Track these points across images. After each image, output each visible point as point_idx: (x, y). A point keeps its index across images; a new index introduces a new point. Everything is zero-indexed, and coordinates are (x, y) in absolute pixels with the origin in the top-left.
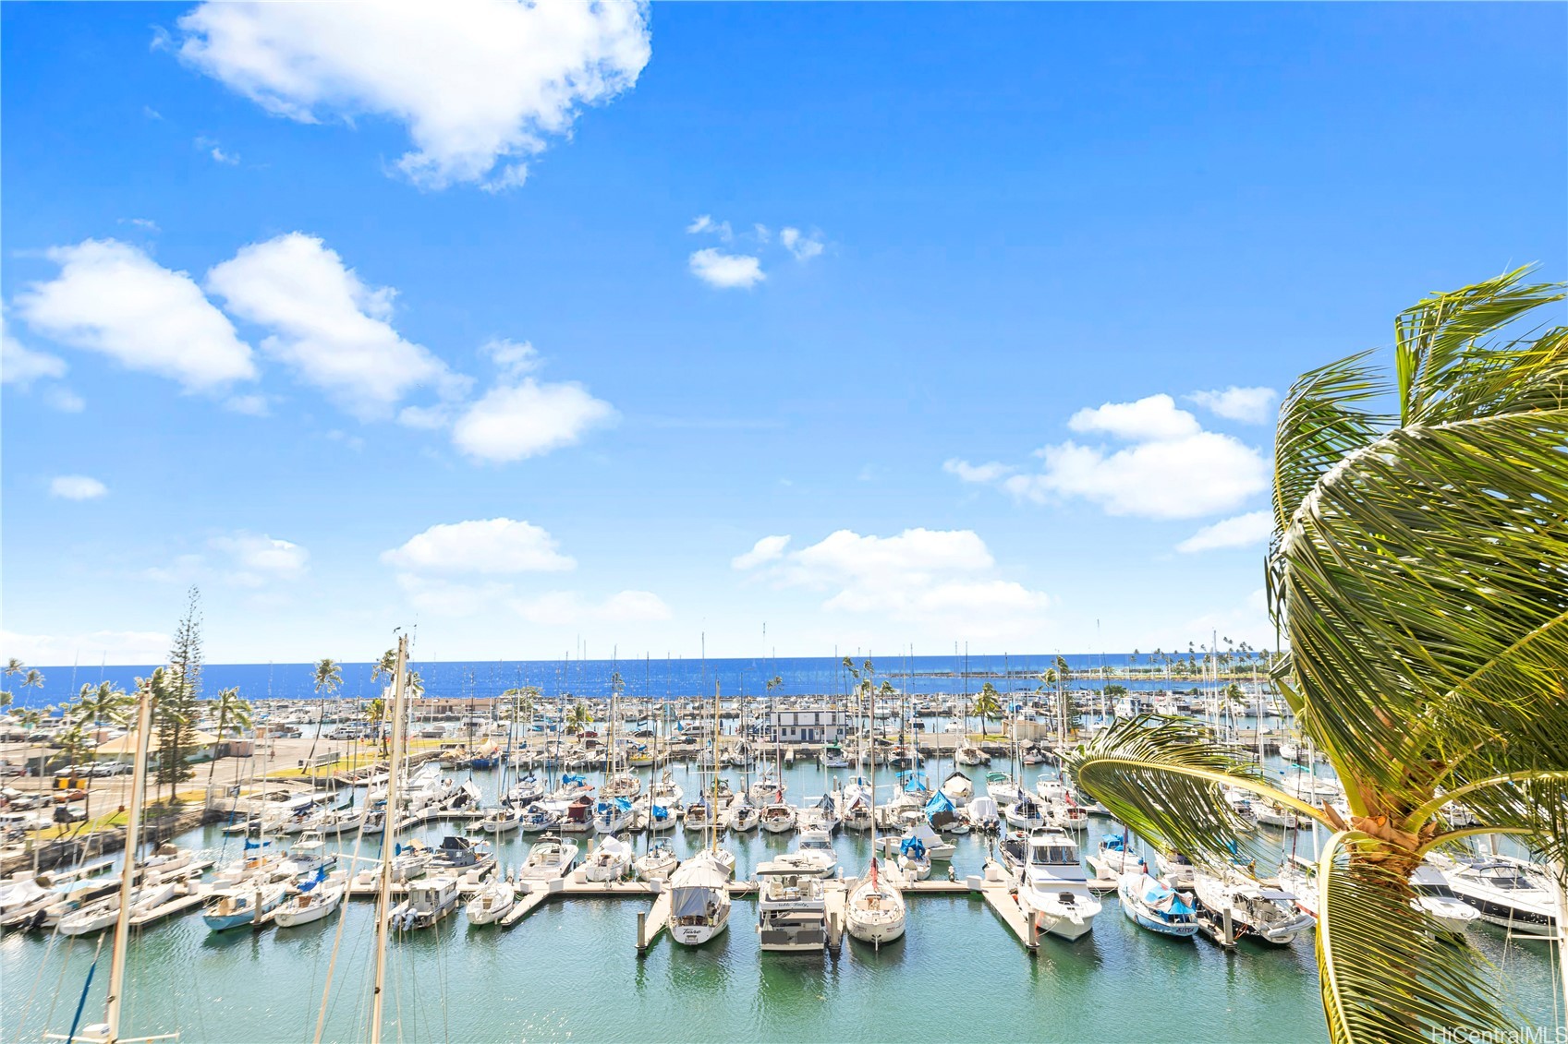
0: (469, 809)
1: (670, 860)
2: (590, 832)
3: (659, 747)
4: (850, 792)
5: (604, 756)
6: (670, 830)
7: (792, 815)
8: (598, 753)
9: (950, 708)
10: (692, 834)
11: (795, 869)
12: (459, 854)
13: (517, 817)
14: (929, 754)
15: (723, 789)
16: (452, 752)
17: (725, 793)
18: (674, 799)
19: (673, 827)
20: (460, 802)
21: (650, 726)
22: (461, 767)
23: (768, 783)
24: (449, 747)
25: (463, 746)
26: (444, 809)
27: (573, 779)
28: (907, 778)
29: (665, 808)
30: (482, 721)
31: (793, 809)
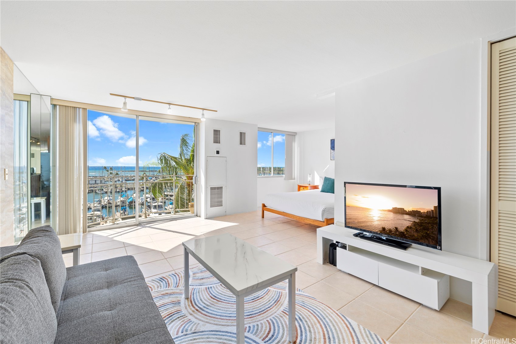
4: (105, 200)
9: (134, 179)
14: (129, 189)
28: (122, 194)
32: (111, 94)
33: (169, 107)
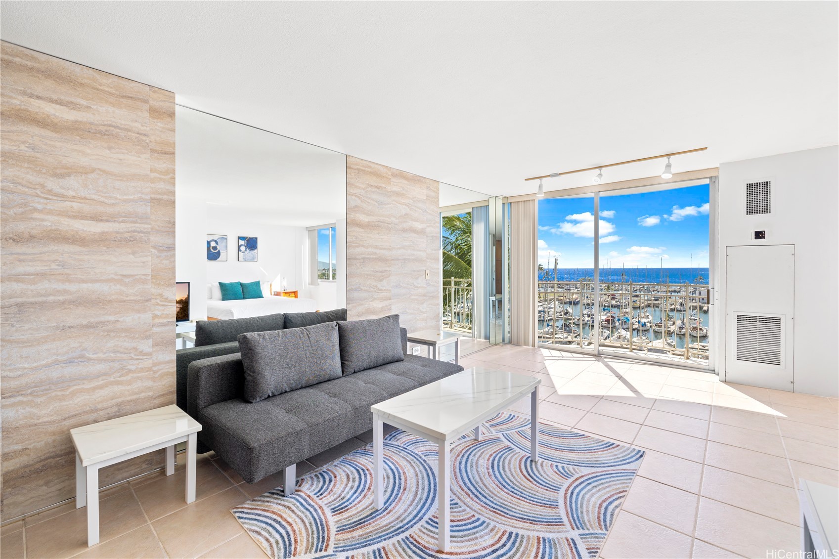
0: (569, 316)
1: (647, 340)
2: (614, 327)
3: (642, 301)
5: (619, 303)
6: (647, 330)
7: (705, 331)
8: (616, 302)
10: (656, 332)
11: (703, 348)
12: (567, 329)
13: (586, 320)
15: (671, 318)
16: (562, 298)
17: (672, 320)
18: (649, 320)
19: (649, 330)
20: (566, 313)
21: (638, 293)
22: (565, 303)
23: (693, 318)
24: (560, 296)
25: (565, 296)
26: (561, 315)
27: (607, 309)
29: (645, 322)
30: (571, 288)
31: (705, 328)
32: (526, 180)
33: (600, 172)
